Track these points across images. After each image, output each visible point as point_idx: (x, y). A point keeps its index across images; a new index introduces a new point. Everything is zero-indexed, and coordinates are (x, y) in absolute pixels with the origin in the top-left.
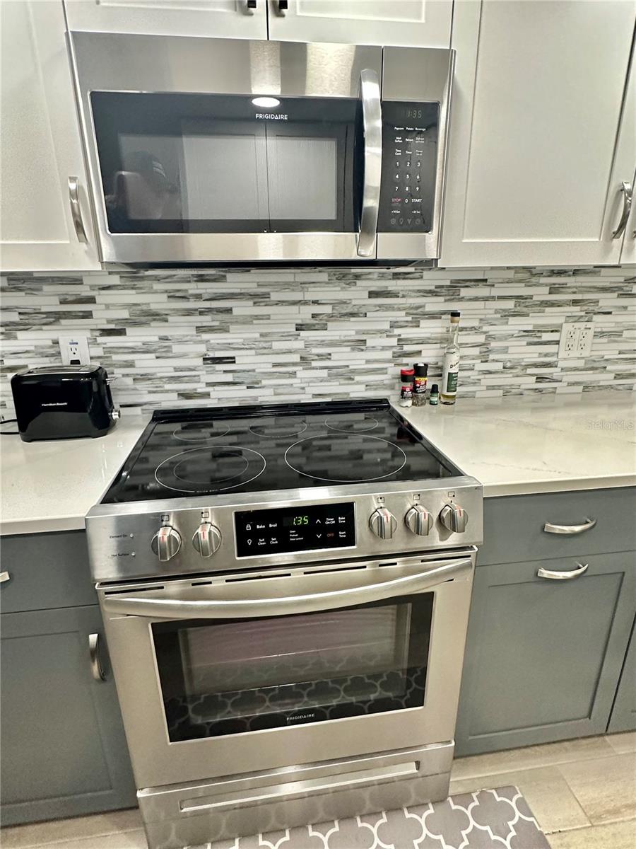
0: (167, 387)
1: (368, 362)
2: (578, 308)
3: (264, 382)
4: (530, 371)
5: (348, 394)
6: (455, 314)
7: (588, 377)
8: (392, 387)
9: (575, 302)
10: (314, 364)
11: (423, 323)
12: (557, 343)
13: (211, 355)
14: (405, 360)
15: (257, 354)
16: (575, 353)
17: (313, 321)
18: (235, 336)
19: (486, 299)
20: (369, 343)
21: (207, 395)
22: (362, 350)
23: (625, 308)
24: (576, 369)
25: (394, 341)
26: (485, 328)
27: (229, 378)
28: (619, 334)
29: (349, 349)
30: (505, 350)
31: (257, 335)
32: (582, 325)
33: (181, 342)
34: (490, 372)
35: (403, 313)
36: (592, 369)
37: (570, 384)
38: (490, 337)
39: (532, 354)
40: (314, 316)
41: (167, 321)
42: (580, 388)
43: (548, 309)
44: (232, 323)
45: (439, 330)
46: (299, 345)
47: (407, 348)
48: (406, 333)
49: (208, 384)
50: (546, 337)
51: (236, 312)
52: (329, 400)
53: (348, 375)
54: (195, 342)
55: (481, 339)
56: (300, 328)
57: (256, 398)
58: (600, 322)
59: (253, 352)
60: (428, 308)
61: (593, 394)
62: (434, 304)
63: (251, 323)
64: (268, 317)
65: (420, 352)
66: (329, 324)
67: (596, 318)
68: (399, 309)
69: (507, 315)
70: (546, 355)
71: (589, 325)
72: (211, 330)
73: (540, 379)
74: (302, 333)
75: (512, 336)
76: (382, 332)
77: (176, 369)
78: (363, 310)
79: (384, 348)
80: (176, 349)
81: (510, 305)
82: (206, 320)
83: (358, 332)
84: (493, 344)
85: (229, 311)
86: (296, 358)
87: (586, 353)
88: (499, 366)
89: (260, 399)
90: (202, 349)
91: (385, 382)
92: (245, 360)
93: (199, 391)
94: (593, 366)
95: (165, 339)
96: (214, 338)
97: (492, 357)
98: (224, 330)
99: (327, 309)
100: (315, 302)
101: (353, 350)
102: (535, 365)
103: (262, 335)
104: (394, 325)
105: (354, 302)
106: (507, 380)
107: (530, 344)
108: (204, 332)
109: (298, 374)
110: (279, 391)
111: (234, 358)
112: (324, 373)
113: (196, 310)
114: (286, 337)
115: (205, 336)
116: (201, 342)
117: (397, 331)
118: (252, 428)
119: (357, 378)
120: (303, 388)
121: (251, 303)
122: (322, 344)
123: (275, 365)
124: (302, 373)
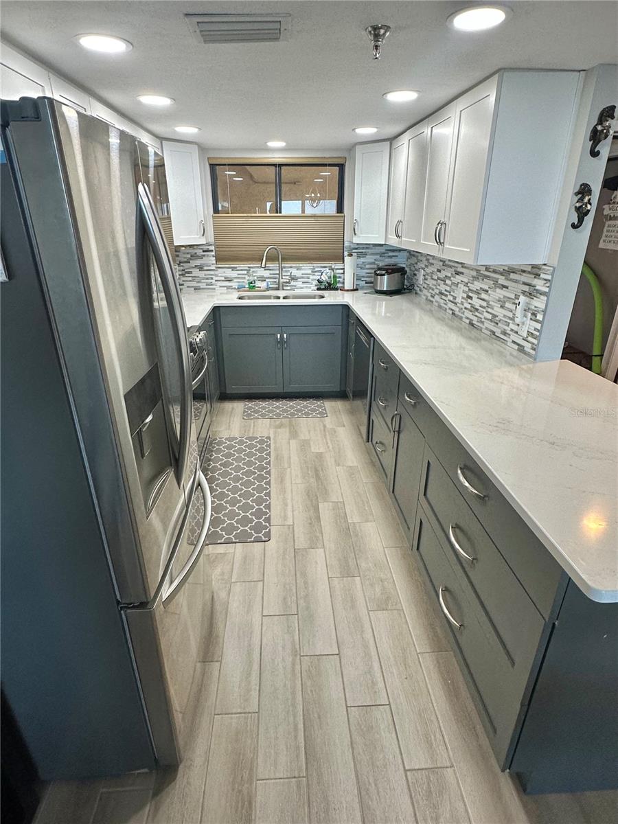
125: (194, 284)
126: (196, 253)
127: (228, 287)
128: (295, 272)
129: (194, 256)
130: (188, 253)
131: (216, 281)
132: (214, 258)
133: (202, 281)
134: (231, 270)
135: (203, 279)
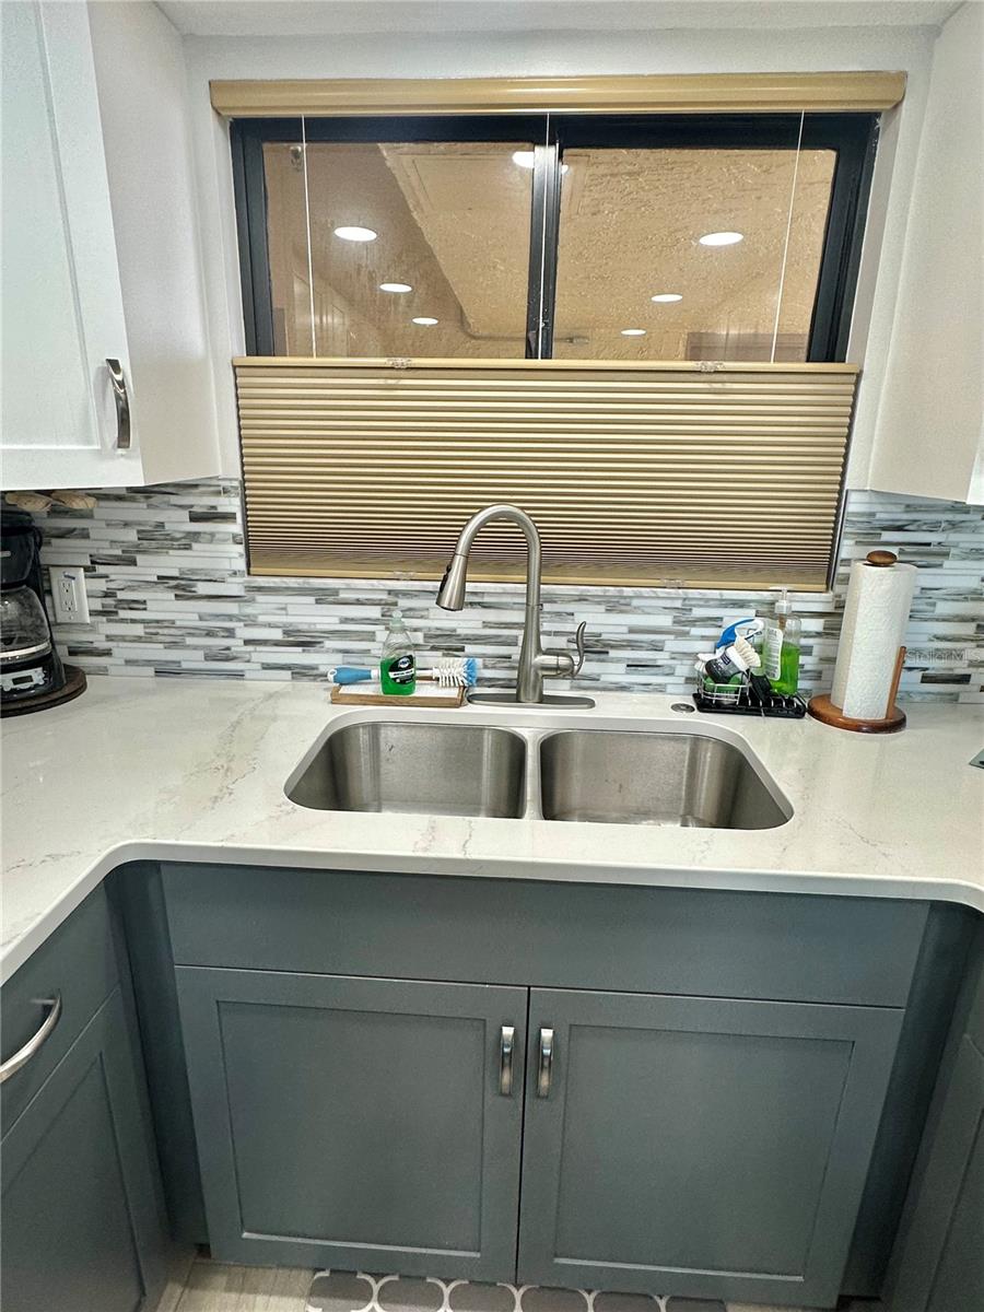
125: (157, 652)
126: (161, 525)
127: (300, 672)
128: (598, 621)
129: (154, 538)
130: (126, 524)
131: (247, 642)
132: (241, 549)
133: (189, 641)
134: (312, 600)
135: (193, 632)
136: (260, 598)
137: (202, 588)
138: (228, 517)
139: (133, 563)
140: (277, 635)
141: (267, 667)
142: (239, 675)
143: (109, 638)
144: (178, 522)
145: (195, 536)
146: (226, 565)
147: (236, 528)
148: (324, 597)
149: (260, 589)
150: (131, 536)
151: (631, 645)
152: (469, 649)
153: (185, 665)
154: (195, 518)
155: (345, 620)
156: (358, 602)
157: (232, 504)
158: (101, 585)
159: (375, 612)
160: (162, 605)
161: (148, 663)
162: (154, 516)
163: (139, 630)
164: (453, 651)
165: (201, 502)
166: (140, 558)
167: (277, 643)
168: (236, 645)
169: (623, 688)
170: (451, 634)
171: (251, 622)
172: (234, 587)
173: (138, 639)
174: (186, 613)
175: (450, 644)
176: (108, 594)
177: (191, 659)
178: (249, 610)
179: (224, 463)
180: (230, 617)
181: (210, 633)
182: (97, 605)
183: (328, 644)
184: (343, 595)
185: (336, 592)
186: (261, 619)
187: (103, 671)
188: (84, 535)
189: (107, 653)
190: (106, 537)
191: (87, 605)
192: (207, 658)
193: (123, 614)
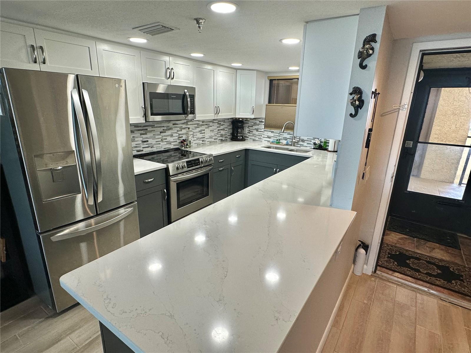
0: (134, 149)
1: (174, 140)
2: (206, 126)
3: (154, 146)
4: (201, 139)
5: (170, 147)
6: (189, 128)
7: (210, 140)
8: (178, 145)
9: (206, 124)
10: (164, 141)
11: (183, 130)
12: (204, 133)
13: (144, 140)
14: (180, 139)
15: (153, 139)
16: (207, 135)
17: (163, 131)
18: (149, 135)
19: (192, 124)
20: (174, 135)
21: (142, 150)
22: (172, 137)
23: (214, 125)
24: (208, 138)
25: (178, 135)
26: (193, 131)
27: (147, 146)
28: (213, 130)
29: (170, 137)
30: (196, 135)
31: (152, 135)
32: (208, 129)
33: (137, 138)
34: (195, 140)
35: (179, 128)
36: (211, 138)
37: (208, 142)
38: (194, 133)
39: (200, 136)
40: (163, 130)
41: (134, 132)
42: (209, 142)
43: (202, 126)
44: (148, 132)
45: (185, 132)
46: (161, 137)
47: (180, 136)
48: (180, 132)
49: (143, 148)
50: (203, 132)
51: (148, 130)
52: (167, 149)
53: (170, 143)
54: (140, 137)
55: (192, 133)
56: (161, 133)
57: (152, 150)
58: (211, 128)
59: (152, 139)
60: (183, 127)
61: (211, 143)
62: (184, 126)
63: (151, 132)
64: (154, 130)
65: (182, 137)
66: (166, 131)
67: (210, 127)
68: (178, 127)
69: (196, 128)
70: (203, 136)
71: (209, 129)
72: (143, 134)
73: (203, 141)
74: (161, 134)
75: (197, 132)
76: (176, 132)
77: (136, 145)
78: (172, 128)
79: (176, 136)
80: (136, 139)
81: (196, 125)
82: (142, 132)
83: (171, 133)
84: (194, 134)
85: (147, 129)
86: (160, 140)
87: (209, 135)
88: (196, 139)
89: (154, 150)
90: (141, 139)
91: (177, 144)
92: (150, 141)
93: (141, 149)
94: (211, 137)
95: (133, 137)
96: (144, 136)
97: (194, 137)
98: (146, 134)
99: (165, 128)
100: (163, 127)
101: (171, 137)
102: (202, 138)
103: (154, 135)
104: (178, 131)
105: (170, 126)
106: (197, 142)
107: (200, 134)
108: (142, 135)
109: (161, 144)
110: (158, 148)
111: (148, 141)
112: (166, 143)
113: (140, 129)
114: (158, 135)
115: (142, 136)
116: (142, 137)
117: (178, 132)
118: (152, 158)
119: (172, 144)
120: (162, 147)
121: (151, 127)
122: (165, 136)
123: (156, 142)
124: (162, 143)
131: (263, 137)
132: (264, 126)
133: (257, 136)
134: (271, 132)
135: (257, 135)
136: (265, 132)
137: (259, 130)
138: (263, 122)
139: (252, 127)
140: (266, 136)
141: (265, 140)
142: (262, 141)
143: (249, 136)
144: (258, 122)
145: (259, 124)
146: (262, 128)
147: (264, 123)
148: (272, 132)
149: (265, 131)
150: (253, 124)
151: (308, 141)
152: (288, 140)
153: (256, 139)
154: (260, 122)
155: (274, 135)
156: (276, 133)
157: (264, 121)
158: (249, 129)
159: (277, 134)
160: (255, 132)
161: (252, 139)
162: (256, 122)
163: (252, 135)
164: (286, 140)
165: (261, 120)
166: (253, 126)
167: (266, 138)
168: (262, 137)
169: (306, 147)
170: (286, 138)
171: (264, 135)
172: (263, 130)
173: (252, 136)
174: (257, 133)
175: (286, 139)
176: (249, 130)
177: (257, 139)
178: (264, 133)
179: (264, 116)
180: (262, 134)
181: (259, 136)
182: (248, 132)
183: (272, 138)
184: (274, 132)
185: (273, 131)
186: (265, 134)
187: (247, 140)
188: (248, 123)
189: (248, 137)
190: (250, 124)
191: (247, 131)
192: (259, 139)
193: (251, 133)
